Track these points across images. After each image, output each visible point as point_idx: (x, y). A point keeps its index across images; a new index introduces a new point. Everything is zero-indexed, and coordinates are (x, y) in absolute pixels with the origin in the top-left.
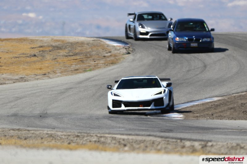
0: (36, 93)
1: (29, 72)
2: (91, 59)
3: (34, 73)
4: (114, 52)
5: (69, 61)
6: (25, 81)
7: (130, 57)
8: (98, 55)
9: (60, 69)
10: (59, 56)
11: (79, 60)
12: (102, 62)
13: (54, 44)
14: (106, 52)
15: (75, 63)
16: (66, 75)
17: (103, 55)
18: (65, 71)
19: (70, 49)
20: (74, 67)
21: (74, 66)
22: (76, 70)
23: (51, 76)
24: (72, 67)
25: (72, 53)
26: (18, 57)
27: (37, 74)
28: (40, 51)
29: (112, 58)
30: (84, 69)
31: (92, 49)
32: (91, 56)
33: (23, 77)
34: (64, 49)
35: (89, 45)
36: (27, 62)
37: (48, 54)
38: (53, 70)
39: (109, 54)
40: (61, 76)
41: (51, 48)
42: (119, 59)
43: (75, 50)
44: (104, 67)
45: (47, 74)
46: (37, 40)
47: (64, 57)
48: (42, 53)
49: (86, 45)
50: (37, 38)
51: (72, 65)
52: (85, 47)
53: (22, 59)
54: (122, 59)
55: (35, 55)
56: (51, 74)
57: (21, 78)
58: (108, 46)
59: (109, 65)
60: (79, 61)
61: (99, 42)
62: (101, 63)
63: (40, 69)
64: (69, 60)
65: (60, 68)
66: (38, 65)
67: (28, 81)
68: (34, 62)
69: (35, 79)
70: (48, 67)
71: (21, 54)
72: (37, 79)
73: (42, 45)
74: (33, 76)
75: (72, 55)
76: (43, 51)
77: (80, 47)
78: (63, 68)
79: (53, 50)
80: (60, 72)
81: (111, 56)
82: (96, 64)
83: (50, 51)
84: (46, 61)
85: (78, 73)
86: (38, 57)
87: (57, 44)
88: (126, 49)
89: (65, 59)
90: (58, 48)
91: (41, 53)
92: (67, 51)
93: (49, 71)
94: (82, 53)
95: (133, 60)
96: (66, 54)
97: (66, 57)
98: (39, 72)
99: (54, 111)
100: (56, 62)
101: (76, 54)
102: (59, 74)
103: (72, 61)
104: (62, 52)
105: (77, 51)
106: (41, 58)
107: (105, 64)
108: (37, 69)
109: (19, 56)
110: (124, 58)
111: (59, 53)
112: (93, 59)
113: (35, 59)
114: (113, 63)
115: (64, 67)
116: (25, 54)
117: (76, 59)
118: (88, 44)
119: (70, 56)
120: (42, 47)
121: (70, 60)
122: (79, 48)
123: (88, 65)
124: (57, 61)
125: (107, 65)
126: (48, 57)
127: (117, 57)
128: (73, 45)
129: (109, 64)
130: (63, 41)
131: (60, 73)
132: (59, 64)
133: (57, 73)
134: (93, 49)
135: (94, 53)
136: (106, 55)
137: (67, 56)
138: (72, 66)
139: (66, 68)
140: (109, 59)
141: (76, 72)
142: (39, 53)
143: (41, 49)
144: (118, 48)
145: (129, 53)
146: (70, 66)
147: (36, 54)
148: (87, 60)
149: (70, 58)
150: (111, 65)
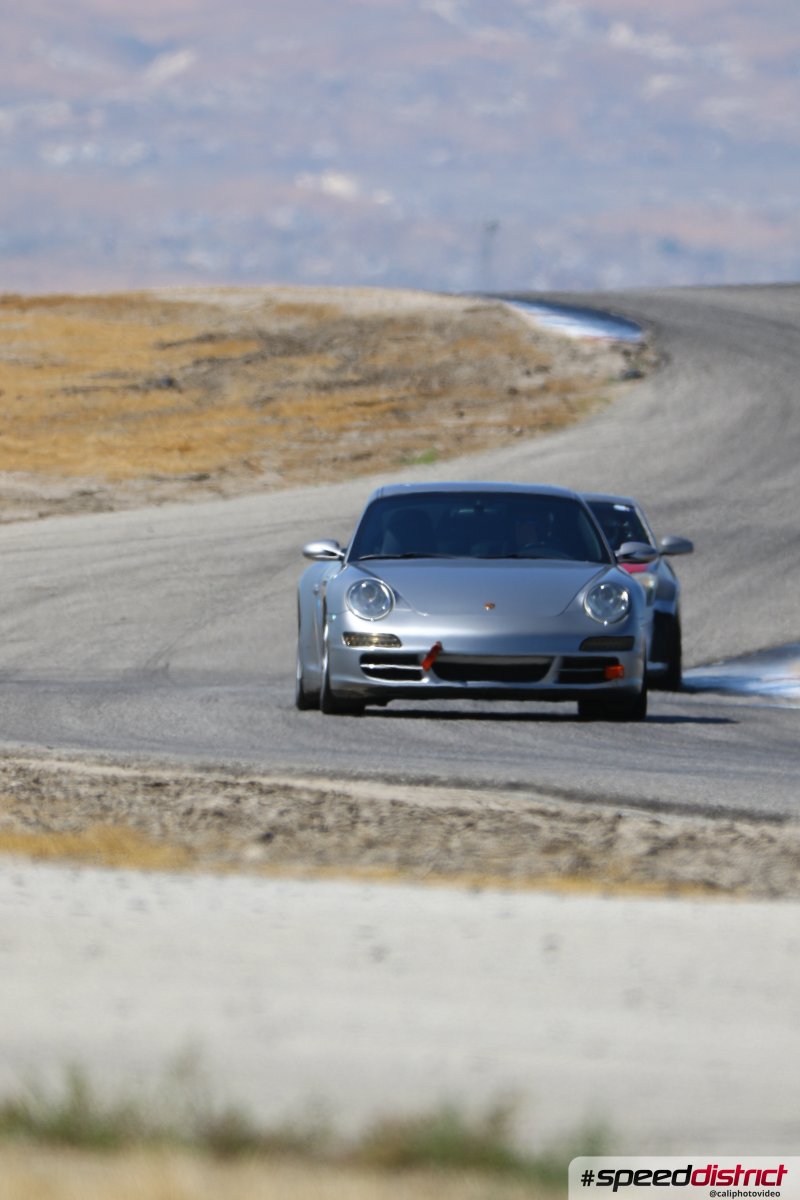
0: (137, 568)
1: (121, 465)
2: (447, 401)
3: (147, 471)
4: (565, 369)
5: (332, 414)
6: (99, 508)
7: (641, 394)
8: (484, 382)
9: (285, 450)
10: (292, 385)
11: (384, 407)
12: (497, 416)
13: (273, 326)
14: (524, 368)
15: (365, 420)
16: (305, 481)
17: (507, 383)
18: (308, 461)
19: (347, 351)
20: (352, 441)
21: (354, 435)
22: (358, 458)
23: (228, 484)
24: (342, 444)
25: (356, 370)
26: (86, 391)
27: (161, 473)
28: (198, 363)
29: (550, 401)
30: (399, 453)
31: (456, 352)
32: (447, 387)
33: (94, 487)
34: (321, 351)
35: (448, 331)
36: (125, 417)
37: (234, 374)
38: (245, 458)
39: (538, 380)
40: (279, 487)
41: (253, 348)
42: (584, 406)
43: (374, 355)
44: (505, 445)
45: (214, 475)
46: (193, 307)
47: (314, 393)
48: (206, 373)
49: (429, 335)
50: (194, 298)
51: (343, 429)
52: (423, 344)
53: (105, 400)
54: (594, 408)
55: (170, 383)
56: (233, 475)
57: (84, 494)
58: (538, 337)
59: (527, 432)
60: (383, 413)
61: (496, 316)
62: (490, 425)
63: (184, 449)
64: (333, 408)
65: (284, 444)
66: (175, 432)
67: (111, 509)
68: (161, 416)
69: (150, 501)
70: (222, 441)
71: (102, 376)
72: (161, 501)
73: (212, 329)
74: (139, 485)
75: (356, 384)
76: (212, 360)
77: (397, 340)
78: (295, 446)
79: (264, 358)
80: (276, 464)
81: (545, 389)
82: (463, 431)
83: (248, 362)
84: (220, 409)
85: (366, 471)
86: (180, 391)
87: (289, 325)
88: (626, 354)
89: (318, 402)
90: (292, 346)
91: (204, 368)
92: (331, 359)
93: (225, 458)
94: (405, 374)
95: (653, 411)
96: (323, 377)
97: (323, 394)
98: (176, 463)
99: (206, 661)
100: (268, 418)
101: (375, 378)
102: (270, 477)
103: (351, 410)
104: (309, 369)
105: (381, 363)
106: (197, 394)
107: (510, 428)
108: (168, 450)
109: (89, 383)
110: (607, 401)
111: (291, 370)
112: (457, 405)
113: (166, 398)
114: (550, 424)
115: (305, 441)
116: (124, 376)
117: (370, 404)
118: (439, 328)
119: (344, 385)
120: (210, 338)
121: (339, 409)
122: (395, 349)
123: (424, 431)
124: (275, 414)
125: (518, 430)
126: (235, 391)
127: (572, 398)
128: (368, 331)
129: (532, 428)
130: (318, 312)
131: (279, 471)
132: (284, 424)
133: (261, 472)
134: (461, 353)
135: (465, 372)
136: (524, 383)
137: (326, 387)
138: (346, 435)
139: (314, 447)
140: (533, 405)
141: (359, 465)
142: (190, 371)
143: (207, 349)
144: (587, 349)
145: (634, 375)
146: (332, 436)
147: (178, 376)
148: (423, 408)
149: (339, 397)
150: (538, 433)
